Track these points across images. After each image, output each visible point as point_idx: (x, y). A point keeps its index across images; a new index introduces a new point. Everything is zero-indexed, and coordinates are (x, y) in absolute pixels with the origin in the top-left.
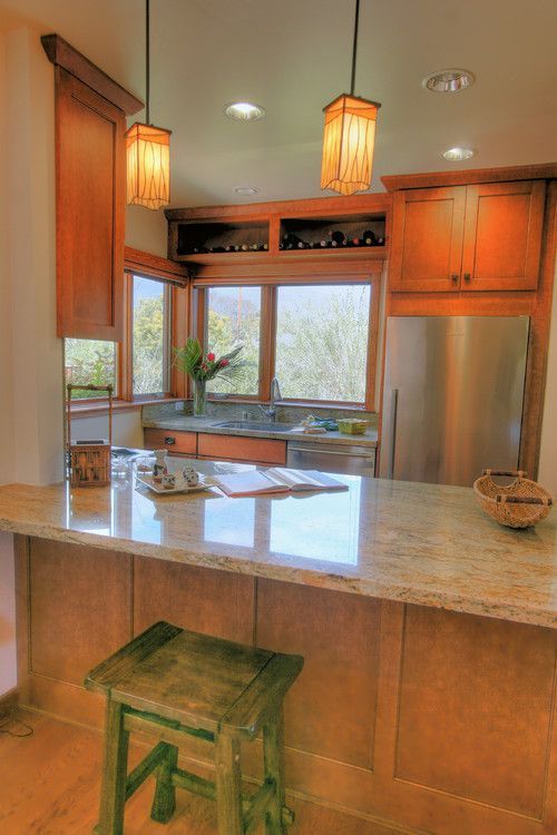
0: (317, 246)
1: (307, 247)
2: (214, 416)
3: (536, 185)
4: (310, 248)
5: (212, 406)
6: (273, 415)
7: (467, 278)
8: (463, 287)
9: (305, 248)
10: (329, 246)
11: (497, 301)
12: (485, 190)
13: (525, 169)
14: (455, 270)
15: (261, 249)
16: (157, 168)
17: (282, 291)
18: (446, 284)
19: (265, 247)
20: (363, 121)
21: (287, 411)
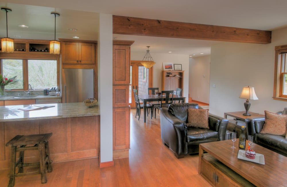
0: (41, 51)
1: (38, 51)
2: (8, 96)
3: (93, 44)
4: (39, 51)
5: (6, 93)
6: (29, 93)
7: (80, 61)
8: (80, 63)
9: (37, 51)
10: (45, 51)
11: (87, 66)
12: (83, 44)
13: (90, 41)
14: (77, 59)
15: (23, 50)
16: (11, 46)
17: (29, 61)
18: (76, 62)
19: (25, 50)
20: (57, 44)
21: (33, 92)
